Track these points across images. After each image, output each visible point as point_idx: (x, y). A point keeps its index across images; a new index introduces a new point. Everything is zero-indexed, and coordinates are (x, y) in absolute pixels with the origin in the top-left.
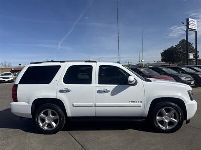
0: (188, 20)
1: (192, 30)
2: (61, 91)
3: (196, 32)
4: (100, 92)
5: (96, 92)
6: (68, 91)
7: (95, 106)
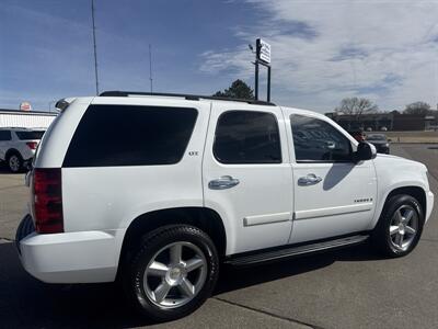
0: (258, 41)
1: (264, 63)
2: (214, 185)
3: (269, 68)
4: (302, 182)
5: (296, 181)
6: (231, 183)
7: (294, 219)
